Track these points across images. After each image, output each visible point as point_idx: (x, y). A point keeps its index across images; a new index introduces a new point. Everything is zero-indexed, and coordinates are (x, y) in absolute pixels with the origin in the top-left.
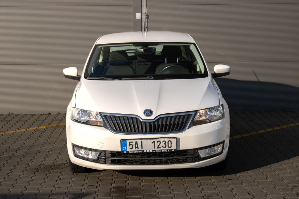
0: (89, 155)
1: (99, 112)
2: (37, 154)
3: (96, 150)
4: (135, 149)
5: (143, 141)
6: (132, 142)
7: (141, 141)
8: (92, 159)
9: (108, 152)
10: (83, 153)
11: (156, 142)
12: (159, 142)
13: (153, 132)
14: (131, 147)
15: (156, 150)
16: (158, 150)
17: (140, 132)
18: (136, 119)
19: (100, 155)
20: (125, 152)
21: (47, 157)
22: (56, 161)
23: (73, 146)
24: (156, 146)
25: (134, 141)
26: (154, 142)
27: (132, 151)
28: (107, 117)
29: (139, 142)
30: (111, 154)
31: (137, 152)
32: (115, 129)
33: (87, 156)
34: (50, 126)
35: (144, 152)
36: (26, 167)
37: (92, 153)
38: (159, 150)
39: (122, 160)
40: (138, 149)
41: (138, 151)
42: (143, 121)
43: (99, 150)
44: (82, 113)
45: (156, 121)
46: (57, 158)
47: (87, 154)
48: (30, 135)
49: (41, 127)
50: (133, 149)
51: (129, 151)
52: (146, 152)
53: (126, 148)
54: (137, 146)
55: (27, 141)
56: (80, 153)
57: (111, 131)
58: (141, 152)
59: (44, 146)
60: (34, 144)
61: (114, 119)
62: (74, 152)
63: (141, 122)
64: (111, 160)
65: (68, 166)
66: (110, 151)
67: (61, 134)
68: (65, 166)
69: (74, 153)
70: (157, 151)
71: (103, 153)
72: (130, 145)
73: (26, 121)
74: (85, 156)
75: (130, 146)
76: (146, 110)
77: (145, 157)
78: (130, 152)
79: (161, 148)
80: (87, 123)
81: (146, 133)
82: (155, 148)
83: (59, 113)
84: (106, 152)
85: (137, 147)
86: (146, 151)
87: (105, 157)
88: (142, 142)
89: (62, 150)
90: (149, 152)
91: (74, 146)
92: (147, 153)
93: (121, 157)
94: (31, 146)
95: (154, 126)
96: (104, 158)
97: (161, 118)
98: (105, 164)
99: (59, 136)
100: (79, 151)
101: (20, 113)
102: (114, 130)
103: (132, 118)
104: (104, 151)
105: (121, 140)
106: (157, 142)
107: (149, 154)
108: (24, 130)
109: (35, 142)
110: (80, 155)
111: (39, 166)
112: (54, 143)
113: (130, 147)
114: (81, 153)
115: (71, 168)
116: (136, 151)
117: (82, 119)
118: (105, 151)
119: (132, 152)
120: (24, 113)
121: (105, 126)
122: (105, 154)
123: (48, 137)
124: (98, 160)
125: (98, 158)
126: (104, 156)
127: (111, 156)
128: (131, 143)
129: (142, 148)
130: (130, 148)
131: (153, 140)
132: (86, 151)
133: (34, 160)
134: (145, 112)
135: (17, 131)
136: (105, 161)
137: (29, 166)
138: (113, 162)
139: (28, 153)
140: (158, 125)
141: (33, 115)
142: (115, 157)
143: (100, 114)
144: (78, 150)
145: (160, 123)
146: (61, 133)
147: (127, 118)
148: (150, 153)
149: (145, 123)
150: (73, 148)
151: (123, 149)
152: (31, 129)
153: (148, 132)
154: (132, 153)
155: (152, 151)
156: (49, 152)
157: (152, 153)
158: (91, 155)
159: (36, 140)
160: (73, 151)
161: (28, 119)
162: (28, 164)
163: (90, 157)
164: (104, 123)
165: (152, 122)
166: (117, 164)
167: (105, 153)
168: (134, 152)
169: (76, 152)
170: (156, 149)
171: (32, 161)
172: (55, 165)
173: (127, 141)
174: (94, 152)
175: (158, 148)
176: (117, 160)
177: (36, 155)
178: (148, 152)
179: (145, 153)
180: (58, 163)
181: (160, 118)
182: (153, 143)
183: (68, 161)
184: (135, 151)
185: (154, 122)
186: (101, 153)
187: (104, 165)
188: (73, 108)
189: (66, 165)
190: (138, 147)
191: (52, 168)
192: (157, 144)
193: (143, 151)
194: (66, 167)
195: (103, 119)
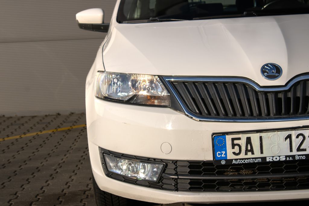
0: (137, 172)
1: (159, 76)
2: (34, 175)
3: (155, 159)
4: (246, 154)
5: (263, 134)
6: (239, 139)
7: (258, 135)
8: (144, 180)
9: (182, 164)
10: (125, 167)
11: (294, 137)
12: (301, 138)
13: (285, 114)
14: (237, 150)
15: (293, 156)
16: (299, 155)
17: (255, 114)
18: (244, 85)
19: (164, 171)
20: (223, 162)
21: (52, 179)
22: (67, 186)
23: (103, 153)
24: (295, 147)
25: (244, 137)
26: (289, 137)
27: (240, 159)
28: (176, 86)
29: (255, 138)
30: (189, 167)
31: (251, 161)
32: (197, 111)
33: (135, 173)
34: (59, 130)
35: (268, 160)
36: (10, 200)
37: (144, 168)
38: (303, 155)
39: (214, 181)
40: (253, 153)
41: (253, 158)
42: (262, 90)
43: (162, 161)
44: (118, 83)
45: (289, 90)
46: (70, 180)
47: (133, 171)
48: (26, 144)
49: (44, 132)
50: (241, 154)
51: (232, 160)
52: (271, 160)
53: (224, 152)
54: (249, 148)
55: (19, 153)
56: (117, 167)
57: (187, 116)
58: (260, 160)
59: (47, 160)
60: (30, 158)
61: (192, 89)
62: (105, 167)
63: (256, 92)
64: (189, 181)
65: (92, 196)
66: (188, 161)
67: (77, 140)
68: (85, 196)
69: (104, 169)
70: (297, 158)
71: (171, 166)
72: (233, 146)
73: (23, 125)
74: (129, 175)
75: (233, 148)
76: (267, 65)
77: (269, 173)
78: (234, 162)
79: (305, 150)
80: (132, 101)
81: (268, 117)
82: (291, 151)
83: (73, 113)
84: (178, 163)
85: (249, 151)
86: (271, 158)
87: (176, 174)
88: (261, 138)
89: (78, 166)
90: (278, 159)
91: (105, 153)
92: (273, 163)
93: (214, 175)
94: (25, 162)
95: (288, 100)
96: (173, 178)
97: (302, 83)
98: (177, 190)
99: (73, 143)
100: (115, 164)
101: (13, 115)
102: (196, 113)
103: (234, 84)
104: (173, 161)
105: (212, 136)
106: (297, 137)
107: (277, 166)
108: (18, 137)
109: (33, 155)
110: (119, 172)
111: (36, 197)
112: (65, 155)
113: (234, 150)
114: (120, 169)
115: (98, 201)
116: (248, 159)
117: (119, 94)
118: (175, 162)
119: (239, 162)
120: (20, 115)
121: (174, 107)
122: (176, 168)
123: (55, 146)
124: (161, 183)
125: (160, 179)
126: (174, 172)
127: (191, 173)
128: (236, 142)
129: (262, 152)
130: (234, 153)
131: (287, 133)
132: (130, 164)
133: (28, 186)
134: (263, 70)
135: (6, 139)
136: (177, 184)
137: (16, 198)
138: (195, 187)
139: (18, 173)
140: (297, 99)
141: (33, 117)
142: (199, 173)
143: (160, 79)
144: (112, 161)
145: (299, 94)
146: (75, 140)
147: (222, 84)
148: (280, 162)
149: (266, 93)
150: (101, 158)
151: (219, 154)
152: (28, 135)
153: (274, 115)
154: (238, 164)
155: (284, 159)
156: (55, 170)
157: (286, 161)
158: (143, 171)
159: (35, 151)
160: (102, 164)
161: (26, 122)
162: (16, 194)
163: (141, 175)
164: (171, 98)
165: (280, 92)
166: (205, 191)
167: (174, 167)
168: (243, 161)
169: (110, 166)
170: (295, 152)
171: (24, 188)
172: (65, 194)
173: (227, 136)
174: (149, 165)
175: (299, 149)
176: (205, 181)
177: (32, 176)
178: (275, 160)
179: (270, 162)
180: (72, 189)
181: (298, 82)
182: (286, 139)
183: (91, 186)
184: (245, 159)
185: (286, 92)
186: (166, 166)
187: (174, 192)
188: (98, 73)
189: (87, 193)
190: (252, 151)
191: (60, 200)
192: (296, 142)
193: (265, 158)
194: (87, 197)
195: (169, 91)
